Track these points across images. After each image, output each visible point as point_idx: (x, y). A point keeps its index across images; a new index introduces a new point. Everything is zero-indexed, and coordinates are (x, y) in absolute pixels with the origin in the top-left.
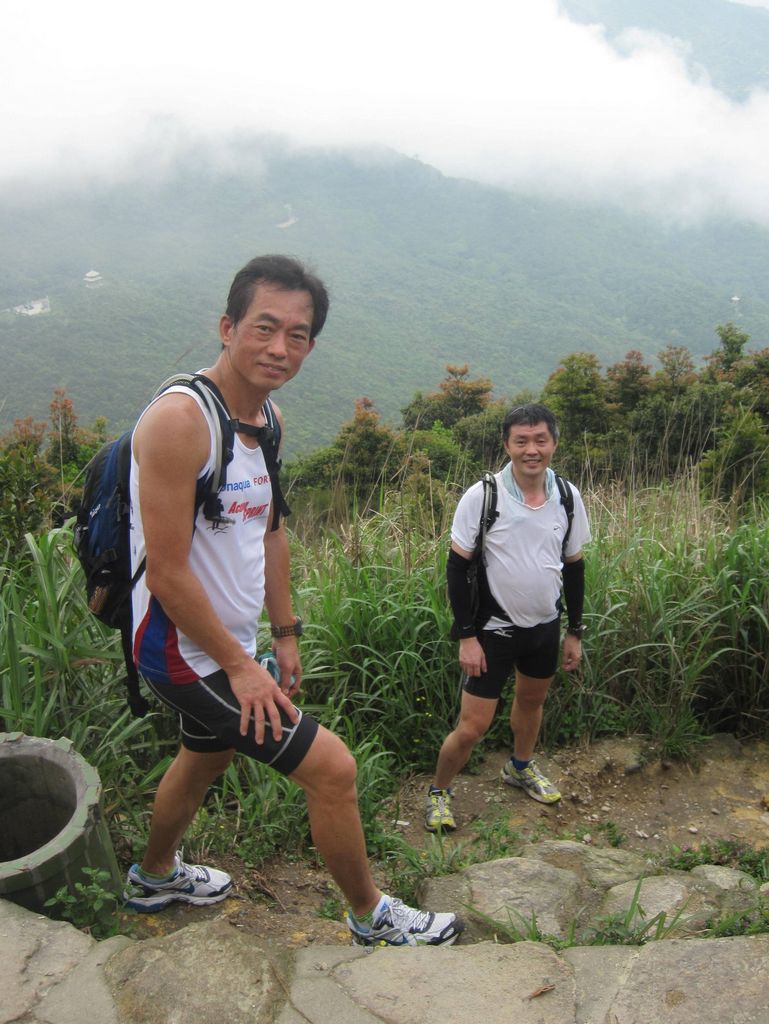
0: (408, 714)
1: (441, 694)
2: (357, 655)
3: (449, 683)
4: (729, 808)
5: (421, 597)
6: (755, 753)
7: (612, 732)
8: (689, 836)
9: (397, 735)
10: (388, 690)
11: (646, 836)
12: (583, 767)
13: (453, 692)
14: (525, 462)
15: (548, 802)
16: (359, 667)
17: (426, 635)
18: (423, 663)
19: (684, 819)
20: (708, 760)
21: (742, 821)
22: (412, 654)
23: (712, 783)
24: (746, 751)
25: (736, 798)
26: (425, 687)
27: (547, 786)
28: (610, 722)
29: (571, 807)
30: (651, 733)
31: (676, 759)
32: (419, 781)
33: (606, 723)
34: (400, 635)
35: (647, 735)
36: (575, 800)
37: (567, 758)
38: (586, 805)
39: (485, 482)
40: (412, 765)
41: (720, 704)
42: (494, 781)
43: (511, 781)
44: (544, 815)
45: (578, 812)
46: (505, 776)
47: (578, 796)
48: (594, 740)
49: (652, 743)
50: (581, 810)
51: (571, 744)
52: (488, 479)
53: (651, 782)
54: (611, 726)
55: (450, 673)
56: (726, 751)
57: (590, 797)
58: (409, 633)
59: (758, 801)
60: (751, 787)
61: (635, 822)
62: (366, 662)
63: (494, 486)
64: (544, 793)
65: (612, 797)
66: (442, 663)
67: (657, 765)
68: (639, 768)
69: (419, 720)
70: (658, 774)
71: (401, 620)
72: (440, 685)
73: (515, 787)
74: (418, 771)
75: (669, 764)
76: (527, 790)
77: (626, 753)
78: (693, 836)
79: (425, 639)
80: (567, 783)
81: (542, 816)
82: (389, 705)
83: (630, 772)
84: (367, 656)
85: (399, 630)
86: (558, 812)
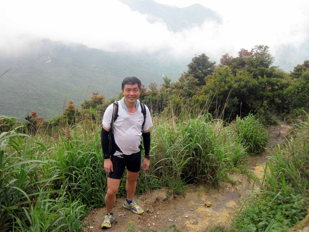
0: (90, 189)
1: (100, 181)
2: (71, 170)
3: (102, 177)
4: (196, 208)
5: (91, 149)
6: (200, 189)
7: (156, 188)
8: (185, 219)
9: (86, 196)
10: (82, 181)
11: (173, 221)
12: (149, 200)
13: (104, 180)
14: (129, 98)
15: (139, 214)
16: (72, 174)
17: (94, 161)
18: (93, 171)
19: (183, 213)
20: (187, 193)
21: (200, 212)
22: (89, 168)
23: (189, 200)
24: (197, 189)
25: (197, 204)
26: (95, 179)
27: (139, 209)
28: (156, 184)
29: (147, 214)
30: (169, 186)
31: (177, 194)
32: (95, 211)
33: (155, 185)
34: (85, 162)
35: (168, 187)
36: (148, 212)
37: (144, 198)
38: (152, 213)
39: (114, 104)
40: (92, 206)
41: (188, 175)
42: (120, 208)
43: (127, 208)
44: (139, 218)
45: (150, 216)
46: (124, 206)
47: (149, 210)
48: (151, 191)
49: (169, 190)
50: (151, 215)
51: (144, 193)
52: (115, 103)
53: (171, 203)
54: (156, 186)
55: (103, 173)
56: (192, 190)
57: (153, 210)
58: (88, 162)
59: (204, 204)
60: (201, 200)
61: (168, 216)
62: (74, 172)
63: (117, 105)
64: (138, 211)
65: (159, 209)
66: (100, 171)
67: (172, 197)
68: (167, 199)
69: (94, 190)
70: (173, 200)
71: (85, 157)
72: (100, 178)
73: (128, 209)
74: (95, 208)
75: (176, 196)
76: (132, 210)
77: (162, 194)
78: (187, 219)
79: (93, 163)
80: (145, 206)
81: (139, 219)
82: (83, 186)
83: (164, 200)
84: (74, 170)
85: (84, 161)
86: (143, 216)
